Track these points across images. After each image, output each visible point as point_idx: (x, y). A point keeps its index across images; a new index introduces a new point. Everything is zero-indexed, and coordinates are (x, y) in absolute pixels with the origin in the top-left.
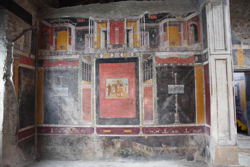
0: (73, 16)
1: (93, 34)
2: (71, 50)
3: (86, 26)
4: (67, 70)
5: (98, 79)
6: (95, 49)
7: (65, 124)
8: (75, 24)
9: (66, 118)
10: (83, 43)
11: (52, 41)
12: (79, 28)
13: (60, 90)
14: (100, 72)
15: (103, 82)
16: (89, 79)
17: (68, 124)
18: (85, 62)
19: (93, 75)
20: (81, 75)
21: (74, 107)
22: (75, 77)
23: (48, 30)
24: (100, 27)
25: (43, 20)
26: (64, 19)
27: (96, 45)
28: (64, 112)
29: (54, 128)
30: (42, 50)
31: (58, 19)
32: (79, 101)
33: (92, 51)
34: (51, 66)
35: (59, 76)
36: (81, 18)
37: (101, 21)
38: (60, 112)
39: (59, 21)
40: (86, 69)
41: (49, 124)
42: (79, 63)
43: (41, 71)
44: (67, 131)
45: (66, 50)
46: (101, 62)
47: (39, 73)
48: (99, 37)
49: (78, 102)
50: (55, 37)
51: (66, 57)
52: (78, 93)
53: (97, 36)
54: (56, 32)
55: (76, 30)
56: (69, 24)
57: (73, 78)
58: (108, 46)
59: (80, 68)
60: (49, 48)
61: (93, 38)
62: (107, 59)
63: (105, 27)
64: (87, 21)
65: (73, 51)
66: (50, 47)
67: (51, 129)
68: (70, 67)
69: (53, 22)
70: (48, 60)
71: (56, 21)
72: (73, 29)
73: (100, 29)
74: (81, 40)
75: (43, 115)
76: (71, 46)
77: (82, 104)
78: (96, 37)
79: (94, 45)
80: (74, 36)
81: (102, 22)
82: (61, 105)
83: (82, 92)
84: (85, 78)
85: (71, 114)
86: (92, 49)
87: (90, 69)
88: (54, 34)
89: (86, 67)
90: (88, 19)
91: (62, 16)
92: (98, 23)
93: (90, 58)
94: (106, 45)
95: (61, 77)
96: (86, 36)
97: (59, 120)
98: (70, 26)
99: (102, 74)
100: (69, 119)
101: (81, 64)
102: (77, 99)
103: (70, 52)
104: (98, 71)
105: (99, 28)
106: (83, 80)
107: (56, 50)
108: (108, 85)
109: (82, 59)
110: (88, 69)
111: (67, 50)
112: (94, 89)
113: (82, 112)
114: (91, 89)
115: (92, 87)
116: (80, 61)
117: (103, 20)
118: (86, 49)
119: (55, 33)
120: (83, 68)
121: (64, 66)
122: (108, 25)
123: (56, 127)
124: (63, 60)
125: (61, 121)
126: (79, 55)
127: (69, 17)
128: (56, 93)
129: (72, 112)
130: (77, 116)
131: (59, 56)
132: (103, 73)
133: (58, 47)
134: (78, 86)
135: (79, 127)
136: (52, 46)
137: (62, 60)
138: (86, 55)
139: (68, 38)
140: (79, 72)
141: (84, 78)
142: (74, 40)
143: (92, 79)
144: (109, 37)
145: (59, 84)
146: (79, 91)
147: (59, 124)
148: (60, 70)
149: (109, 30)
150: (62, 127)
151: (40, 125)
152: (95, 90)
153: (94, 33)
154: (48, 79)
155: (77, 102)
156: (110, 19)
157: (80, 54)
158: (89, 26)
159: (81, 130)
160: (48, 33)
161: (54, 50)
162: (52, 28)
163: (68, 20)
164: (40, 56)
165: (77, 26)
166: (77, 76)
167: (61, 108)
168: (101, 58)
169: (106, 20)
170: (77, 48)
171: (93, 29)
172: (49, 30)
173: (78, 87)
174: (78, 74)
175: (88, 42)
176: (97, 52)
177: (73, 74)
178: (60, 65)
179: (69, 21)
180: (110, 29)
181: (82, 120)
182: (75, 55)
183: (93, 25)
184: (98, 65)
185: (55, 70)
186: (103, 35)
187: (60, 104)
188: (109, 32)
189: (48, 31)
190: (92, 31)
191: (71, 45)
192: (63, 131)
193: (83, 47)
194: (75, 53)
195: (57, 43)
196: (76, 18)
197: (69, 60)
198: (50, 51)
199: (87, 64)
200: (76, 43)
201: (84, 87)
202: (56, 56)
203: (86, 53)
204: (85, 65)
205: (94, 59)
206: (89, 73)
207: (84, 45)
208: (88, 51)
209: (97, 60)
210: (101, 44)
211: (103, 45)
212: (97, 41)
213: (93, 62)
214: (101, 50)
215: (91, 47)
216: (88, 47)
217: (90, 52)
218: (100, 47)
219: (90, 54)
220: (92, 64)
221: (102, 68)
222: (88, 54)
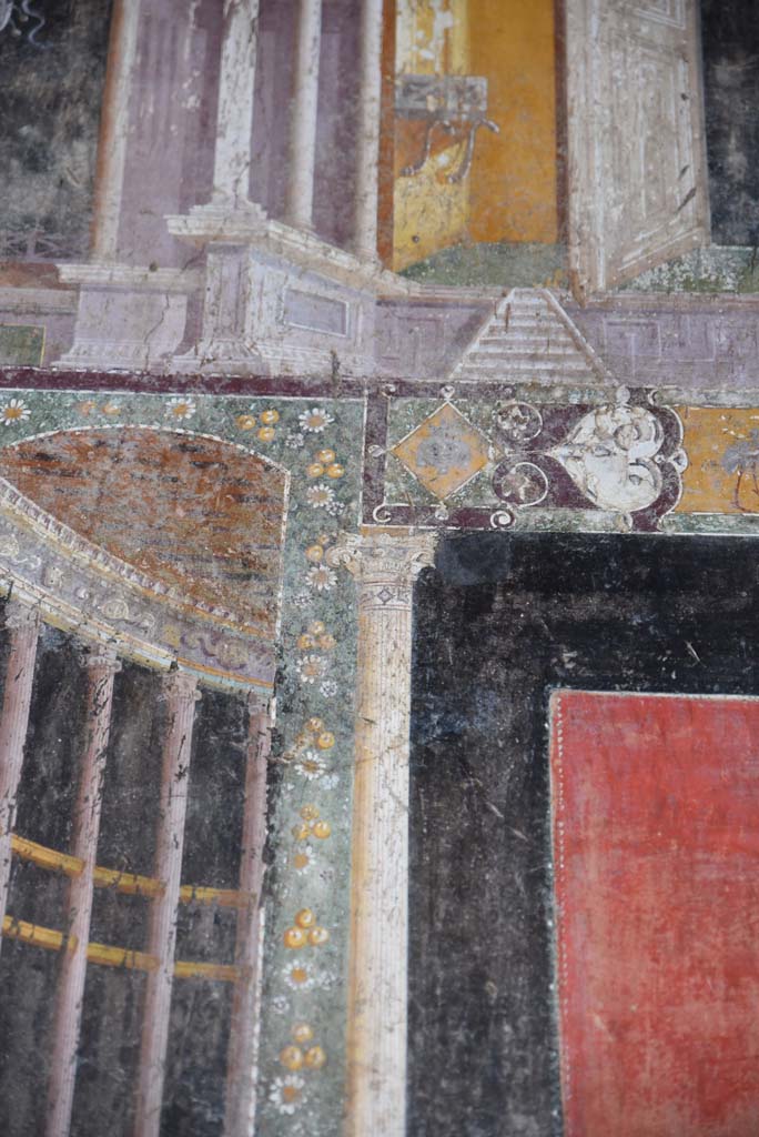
6: (411, 273)
10: (27, 81)
18: (63, 612)
19: (335, 1083)
27: (443, 159)
33: (297, 306)
40: (61, 838)
46: (615, 625)
79: (370, 152)
86: (304, 268)
87: (220, 850)
89: (93, 786)
93: (237, 493)
104: (510, 930)
110: (131, 841)
118: (137, 245)
138: (117, 400)
168: (593, 523)
176: (475, 362)
184: (491, 719)
193: (28, 198)
199: (135, 681)
203: (109, 366)
204: (38, 715)
205: (372, 553)
206: (162, 993)
207: (81, 147)
208: (194, 306)
209: (465, 577)
210: (591, 159)
211: (638, 166)
212: (459, 60)
213: (346, 631)
214: (606, 307)
215: (280, 208)
216: (195, 187)
217: (237, 327)
218: (562, 215)
219: (237, 385)
220: (280, 677)
221: (640, 850)
222: (183, 384)
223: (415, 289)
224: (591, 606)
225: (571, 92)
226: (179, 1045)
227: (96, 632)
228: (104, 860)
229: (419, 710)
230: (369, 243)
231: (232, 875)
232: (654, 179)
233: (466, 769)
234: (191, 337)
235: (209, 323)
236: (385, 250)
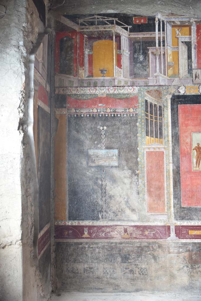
0: (125, 12)
1: (165, 48)
2: (122, 78)
3: (151, 31)
4: (114, 115)
5: (177, 133)
6: (169, 77)
7: (112, 220)
8: (127, 27)
9: (114, 209)
10: (144, 64)
11: (83, 59)
12: (136, 36)
13: (101, 153)
14: (181, 120)
15: (186, 140)
16: (159, 134)
17: (119, 220)
18: (151, 101)
19: (168, 127)
20: (143, 127)
21: (131, 187)
22: (131, 129)
23: (74, 37)
24: (178, 35)
25: (63, 17)
26: (106, 17)
27: (171, 68)
28: (111, 197)
29: (90, 227)
30: (62, 75)
31: (93, 15)
32: (140, 175)
33: (163, 80)
34: (82, 108)
35: (99, 127)
36: (140, 16)
37: (179, 23)
38: (102, 197)
39: (96, 20)
40: (152, 114)
41: (80, 220)
42: (139, 103)
43: (61, 116)
44: (116, 233)
45: (112, 78)
46: (182, 101)
47: (58, 120)
48: (176, 54)
49: (138, 176)
50: (89, 51)
51: (112, 91)
52: (139, 159)
53: (173, 52)
54: (91, 42)
55: (130, 39)
56: (117, 26)
57: (127, 132)
58: (194, 72)
59: (142, 113)
60: (77, 72)
61: (164, 54)
62: (193, 95)
63: (186, 35)
64: (151, 22)
65: (126, 79)
66: (79, 71)
67: (83, 231)
68: (120, 110)
69: (84, 23)
70: (75, 95)
71: (90, 19)
72: (125, 36)
73: (178, 38)
74: (141, 58)
75: (68, 203)
76: (122, 70)
77: (146, 181)
78: (170, 53)
79: (166, 68)
80: (127, 51)
81: (182, 25)
82: (103, 183)
83: (145, 158)
84: (152, 132)
85: (126, 199)
86: (163, 77)
87: (161, 115)
88: (86, 45)
89: (154, 111)
90: (153, 19)
91: (101, 11)
92: (174, 26)
93: (160, 93)
94: (190, 70)
95: (103, 129)
96: (150, 52)
97: (101, 211)
98: (118, 31)
99: (184, 125)
100: (120, 210)
101: (143, 104)
102: (137, 172)
103: (120, 82)
104: (176, 118)
105: (176, 37)
106: (149, 136)
107: (92, 76)
108: (197, 146)
109: (145, 96)
110: (156, 114)
111: (114, 78)
112: (169, 152)
113: (146, 197)
114: (163, 153)
115: (164, 148)
116: (140, 99)
117: (184, 20)
118: (152, 76)
119: (88, 43)
120: (147, 112)
121: (108, 109)
122: (192, 31)
123: (95, 226)
124: (107, 96)
125: (104, 215)
126: (139, 87)
127: (116, 12)
128: (94, 160)
129: (126, 197)
130: (136, 204)
131: (97, 88)
132: (187, 122)
133: (96, 70)
134: (138, 147)
135: (141, 225)
136: (83, 69)
137: (105, 96)
138: (152, 87)
139: (114, 55)
140: (139, 120)
141: (150, 131)
142: (128, 58)
143: (165, 132)
144: (195, 55)
145: (100, 142)
146: (140, 156)
147: (101, 220)
148: (100, 115)
149: (196, 41)
150: (106, 226)
151: (60, 223)
152: (171, 154)
153: (167, 46)
154: (76, 133)
155: (136, 177)
156: (197, 18)
157: (140, 84)
158: (155, 31)
159: (145, 232)
160: (73, 42)
161: (87, 77)
162: (82, 34)
163: (114, 19)
164: (59, 87)
165: (131, 31)
166: (135, 128)
167: (105, 189)
168: (181, 94)
169: (189, 21)
170: (134, 74)
171: (164, 38)
172: (76, 36)
173: (138, 149)
174: (138, 124)
175: (156, 63)
176: (174, 83)
177: (127, 124)
178: (100, 105)
179: (116, 21)
180: (197, 38)
181: (146, 211)
182: (131, 88)
183: (163, 30)
184: (175, 107)
185: (90, 115)
186: (183, 50)
187: (102, 181)
188: (196, 44)
189: (73, 39)
190: (163, 42)
191: (122, 67)
192: (109, 234)
193: (145, 73)
194: (129, 84)
195: (92, 62)
196: (130, 16)
197: (119, 97)
198: (79, 78)
199: (155, 105)
200: (131, 64)
201: (149, 148)
202: (93, 88)
203: (152, 85)
204: (150, 107)
205: (168, 97)
206: (158, 122)
207: (148, 69)
208: (156, 80)
209: (173, 98)
210: (180, 68)
211: (184, 68)
212: (172, 61)
213: (167, 102)
214: (181, 79)
215: (161, 73)
216: (156, 72)
217: (159, 82)
218: (179, 73)
219: (159, 86)
220: (163, 105)
221: (183, 114)
222: (156, 86)
223: (169, 78)
224: (180, 99)
225: (179, 63)
226: (160, 125)
227: (153, 102)
228: (155, 115)
229: (171, 106)
230: (167, 75)
231: (161, 116)
232: (185, 69)
233: (174, 110)
234: (156, 83)
235: (157, 81)
236: (168, 76)
